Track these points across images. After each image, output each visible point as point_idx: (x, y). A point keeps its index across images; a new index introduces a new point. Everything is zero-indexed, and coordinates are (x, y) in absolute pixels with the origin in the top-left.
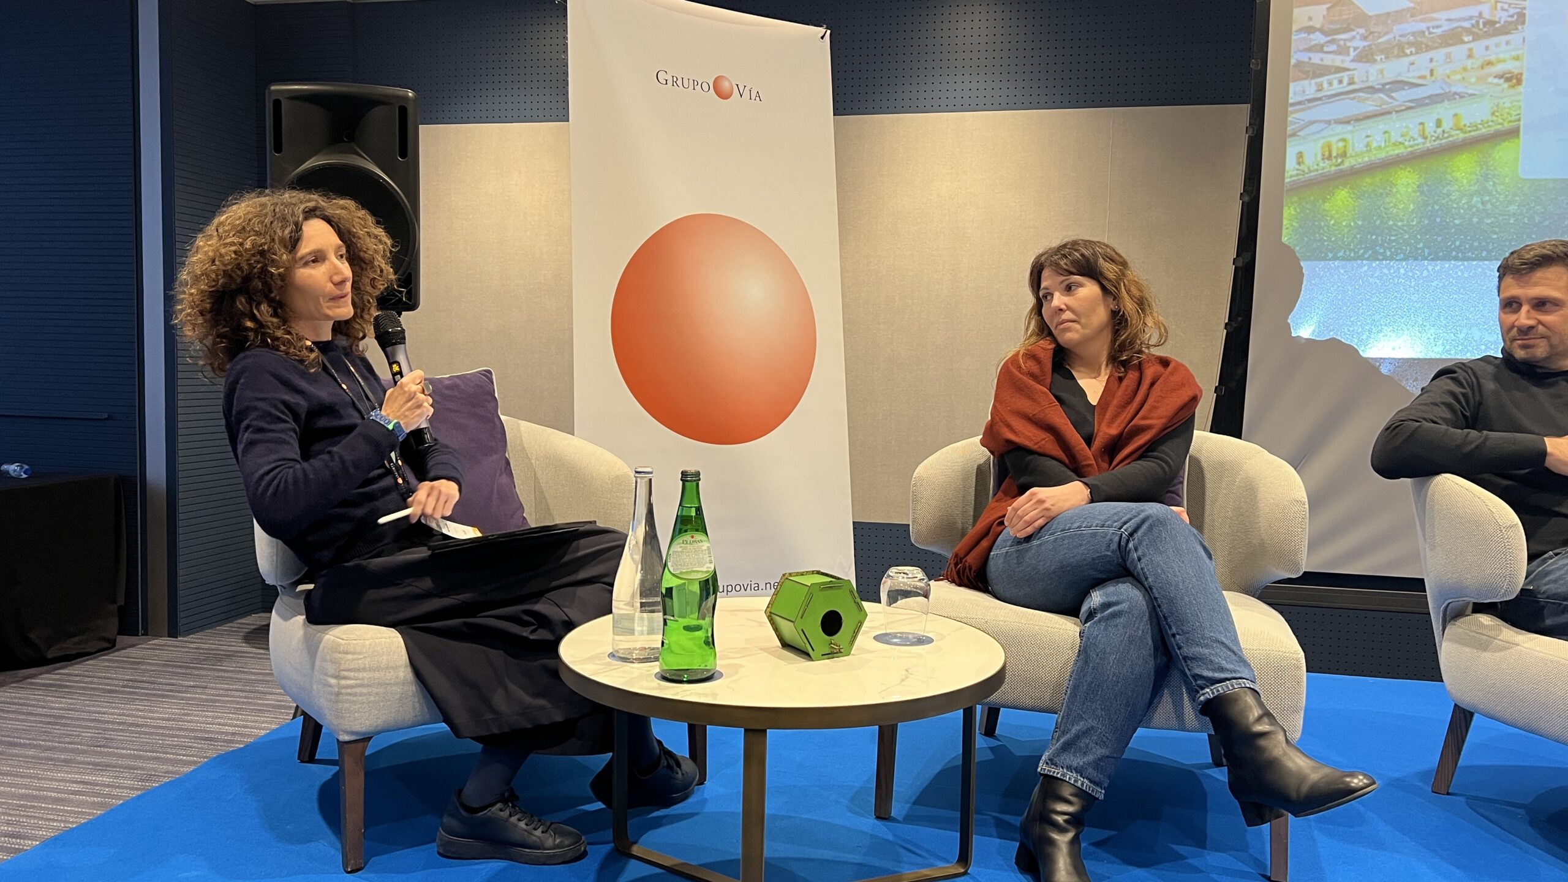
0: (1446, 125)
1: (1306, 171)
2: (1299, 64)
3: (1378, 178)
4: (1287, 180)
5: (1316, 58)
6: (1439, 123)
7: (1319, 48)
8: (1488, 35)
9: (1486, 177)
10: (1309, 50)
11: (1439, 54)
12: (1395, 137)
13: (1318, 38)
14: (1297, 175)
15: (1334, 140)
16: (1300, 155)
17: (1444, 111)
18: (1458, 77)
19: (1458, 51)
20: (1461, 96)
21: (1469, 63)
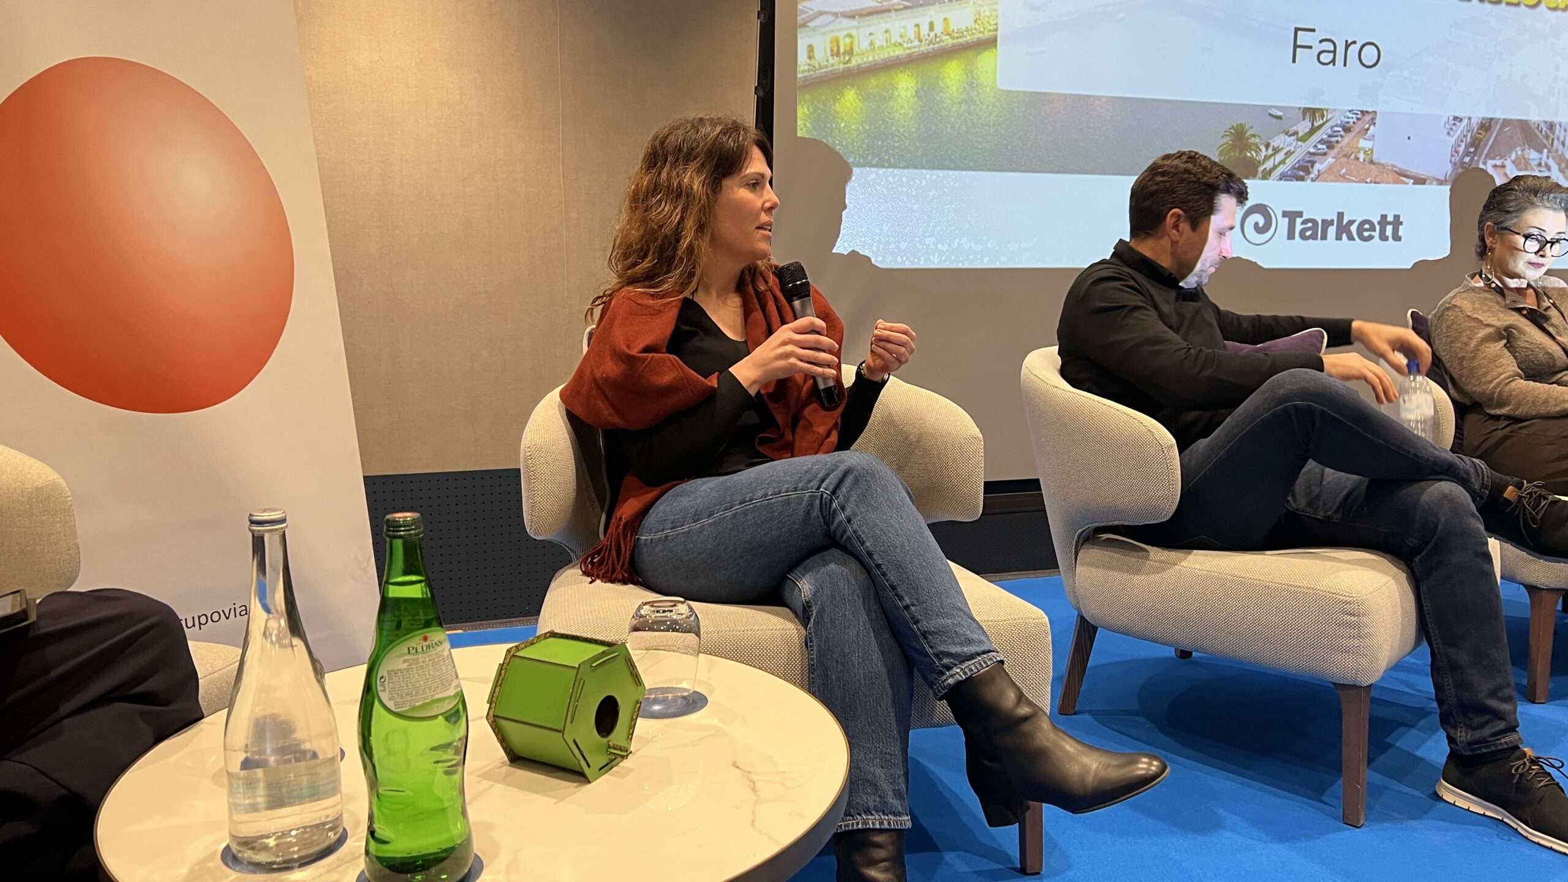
0: (939, 29)
1: (817, 66)
4: (799, 76)
6: (931, 27)
12: (895, 38)
14: (809, 70)
15: (841, 34)
16: (810, 49)
17: (936, 14)
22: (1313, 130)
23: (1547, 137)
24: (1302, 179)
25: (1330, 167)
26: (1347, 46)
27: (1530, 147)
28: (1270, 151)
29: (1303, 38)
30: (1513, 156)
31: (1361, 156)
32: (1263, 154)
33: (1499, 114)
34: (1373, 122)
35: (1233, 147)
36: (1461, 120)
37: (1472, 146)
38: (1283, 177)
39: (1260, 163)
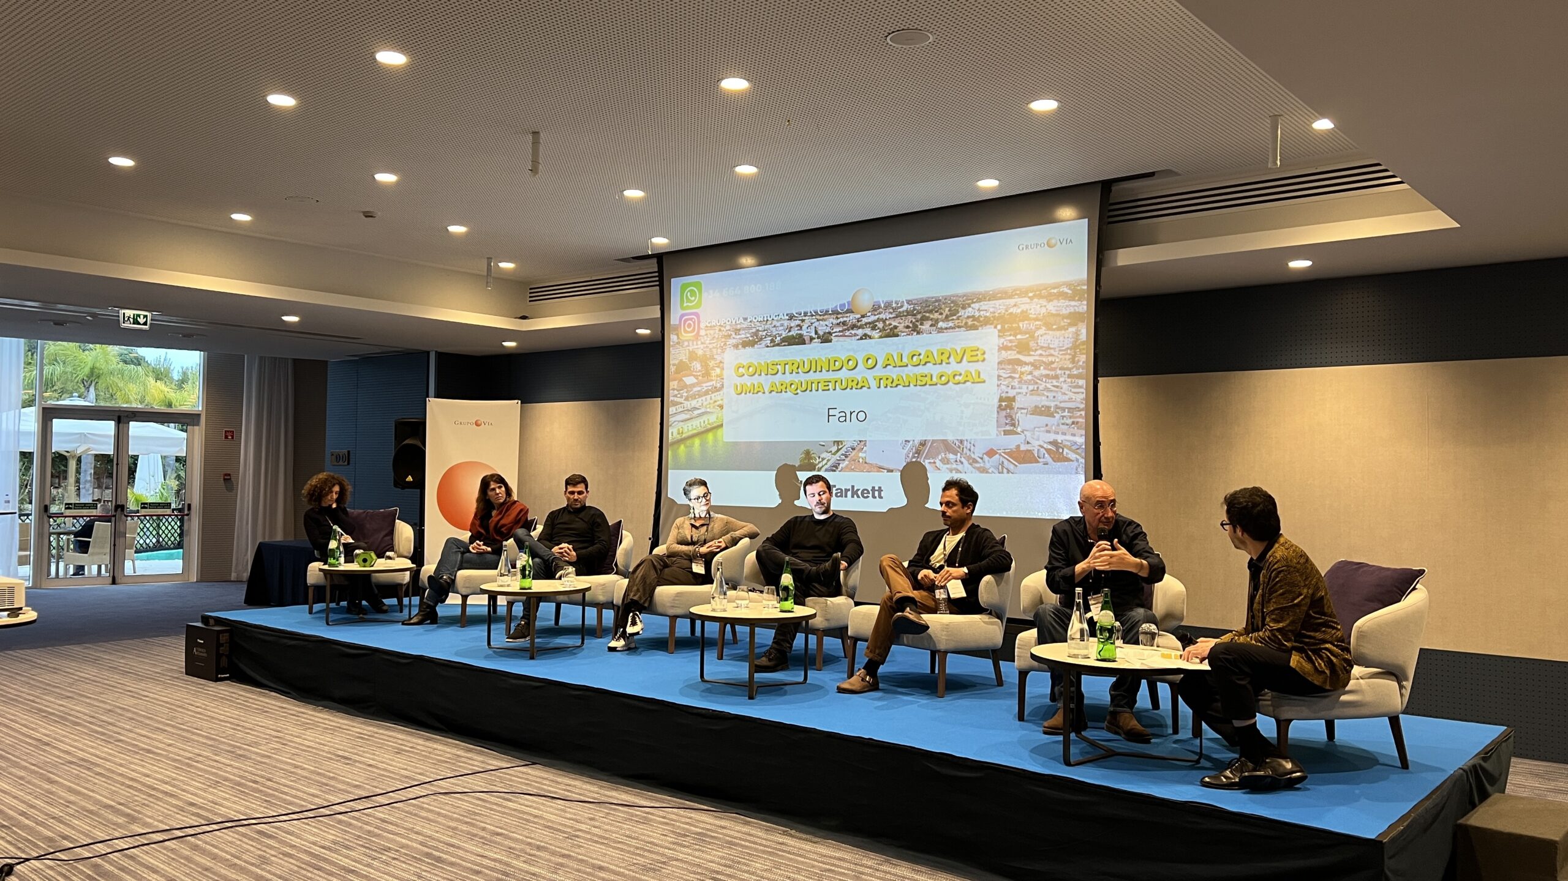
0: (706, 422)
1: (674, 438)
2: (671, 401)
3: (690, 441)
4: (669, 441)
5: (676, 399)
6: (704, 422)
7: (675, 396)
8: (715, 392)
9: (716, 441)
10: (674, 396)
11: (704, 398)
12: (694, 427)
13: (676, 392)
14: (672, 440)
15: (680, 428)
16: (672, 433)
17: (705, 418)
18: (708, 407)
19: (708, 397)
20: (709, 412)
21: (711, 402)
22: (838, 450)
23: (959, 447)
24: (835, 471)
25: (847, 466)
26: (851, 413)
27: (949, 452)
28: (821, 459)
29: (832, 412)
30: (940, 457)
31: (861, 460)
32: (818, 461)
33: (929, 438)
34: (865, 445)
35: (805, 459)
36: (909, 442)
39: (816, 465)
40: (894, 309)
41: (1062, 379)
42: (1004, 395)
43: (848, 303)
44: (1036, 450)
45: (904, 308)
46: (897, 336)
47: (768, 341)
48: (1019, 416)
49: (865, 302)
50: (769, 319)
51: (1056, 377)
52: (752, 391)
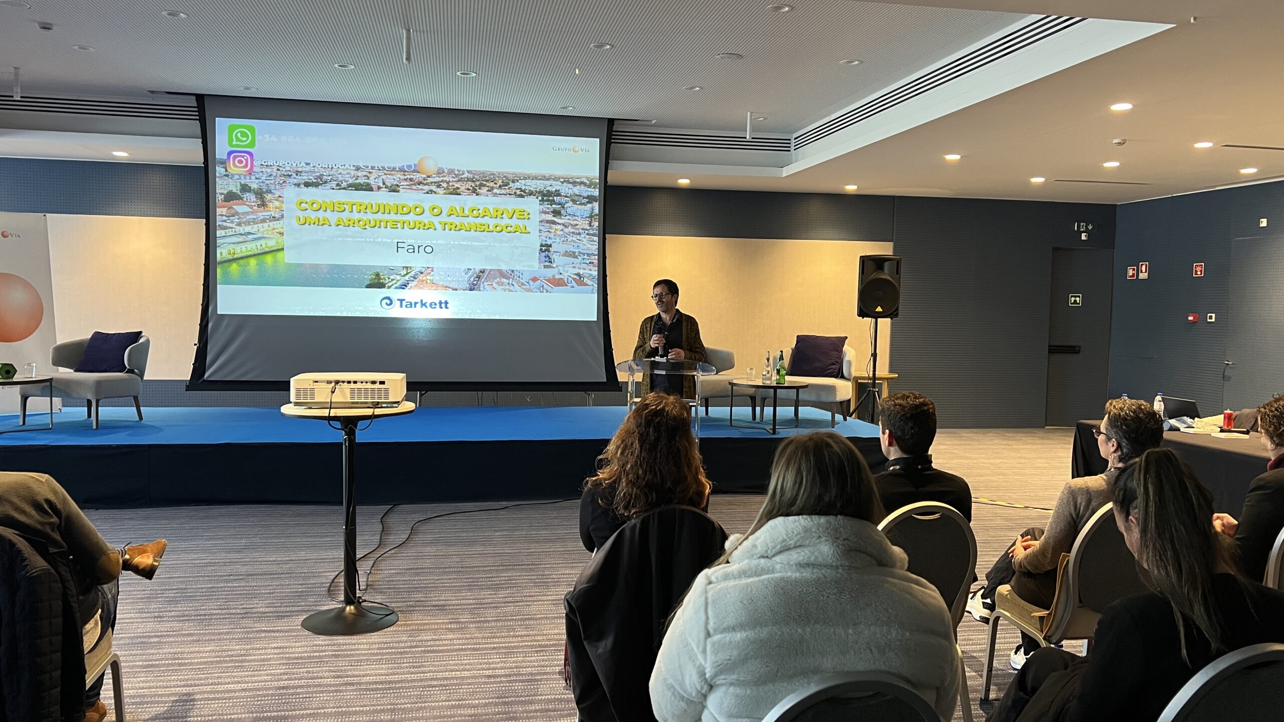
0: (264, 246)
1: (223, 258)
2: (219, 225)
3: (245, 261)
4: (217, 261)
5: (224, 224)
6: (261, 245)
7: (225, 221)
8: (273, 221)
9: (275, 261)
10: (222, 221)
11: (260, 225)
12: (249, 249)
13: (225, 218)
14: (220, 259)
15: (231, 249)
16: (221, 253)
17: (263, 242)
18: (265, 232)
19: (266, 225)
20: (267, 238)
21: (269, 229)
22: (407, 274)
23: (511, 275)
24: (404, 288)
25: (416, 286)
26: (419, 247)
27: (503, 278)
28: (390, 280)
29: (400, 245)
30: (496, 281)
31: (429, 281)
32: (387, 281)
33: (488, 267)
34: (433, 270)
35: (374, 279)
36: (471, 270)
37: (477, 278)
38: (396, 288)
39: (386, 284)
40: (457, 176)
41: (582, 236)
42: (544, 243)
43: (415, 165)
44: (566, 279)
45: (465, 176)
46: (460, 194)
47: (334, 184)
48: (554, 257)
49: (431, 167)
50: (334, 166)
51: (579, 234)
52: (317, 223)
